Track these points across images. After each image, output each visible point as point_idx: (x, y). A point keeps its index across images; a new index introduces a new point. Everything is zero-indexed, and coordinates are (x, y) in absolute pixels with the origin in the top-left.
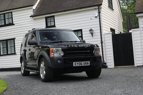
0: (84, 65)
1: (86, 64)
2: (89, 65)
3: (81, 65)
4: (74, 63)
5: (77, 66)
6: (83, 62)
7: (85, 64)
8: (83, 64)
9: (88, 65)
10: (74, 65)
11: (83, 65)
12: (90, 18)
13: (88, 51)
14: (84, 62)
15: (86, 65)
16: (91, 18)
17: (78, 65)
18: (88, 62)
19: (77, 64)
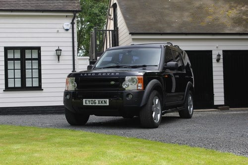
0: (99, 105)
1: (102, 102)
2: (108, 104)
3: (93, 105)
4: (84, 100)
5: (88, 104)
6: (97, 100)
7: (100, 102)
8: (97, 102)
9: (105, 105)
10: (84, 104)
11: (97, 104)
12: (56, 30)
13: (113, 83)
14: (99, 100)
15: (102, 105)
16: (58, 31)
17: (90, 104)
18: (105, 100)
19: (88, 102)
